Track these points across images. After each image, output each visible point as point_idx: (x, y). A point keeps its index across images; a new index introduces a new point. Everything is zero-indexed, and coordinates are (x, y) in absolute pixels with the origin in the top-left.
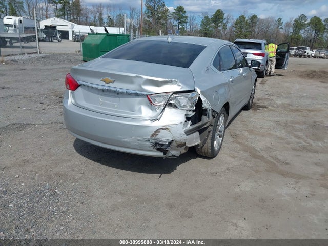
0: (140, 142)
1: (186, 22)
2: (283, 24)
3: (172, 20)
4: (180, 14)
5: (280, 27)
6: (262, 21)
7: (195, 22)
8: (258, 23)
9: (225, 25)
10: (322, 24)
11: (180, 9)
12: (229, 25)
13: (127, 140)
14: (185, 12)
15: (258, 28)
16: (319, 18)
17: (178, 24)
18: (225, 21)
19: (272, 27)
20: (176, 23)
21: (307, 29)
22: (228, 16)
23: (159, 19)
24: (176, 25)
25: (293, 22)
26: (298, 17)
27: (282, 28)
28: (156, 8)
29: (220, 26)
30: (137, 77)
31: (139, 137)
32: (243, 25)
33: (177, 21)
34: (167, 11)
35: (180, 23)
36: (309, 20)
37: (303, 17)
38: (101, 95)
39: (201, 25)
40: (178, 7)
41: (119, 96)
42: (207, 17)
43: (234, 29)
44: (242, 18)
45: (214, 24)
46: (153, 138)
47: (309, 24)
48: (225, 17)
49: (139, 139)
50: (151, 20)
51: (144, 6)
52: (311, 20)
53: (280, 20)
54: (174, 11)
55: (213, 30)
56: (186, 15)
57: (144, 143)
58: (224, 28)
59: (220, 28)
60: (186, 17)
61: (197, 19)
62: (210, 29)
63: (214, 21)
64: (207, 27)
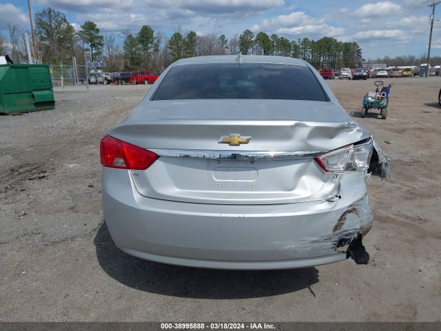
0: (315, 245)
1: (102, 45)
2: (228, 43)
3: (80, 43)
4: (90, 34)
5: (225, 46)
6: (202, 40)
7: (115, 44)
8: (198, 42)
9: (157, 46)
10: (269, 41)
11: (90, 27)
12: (162, 46)
13: (290, 245)
14: (98, 31)
15: (199, 48)
16: (265, 34)
17: (90, 48)
18: (155, 41)
19: (215, 46)
20: (87, 46)
21: (254, 47)
22: (159, 34)
23: (60, 41)
24: (88, 50)
25: (238, 39)
26: (243, 33)
27: (227, 47)
28: (53, 26)
29: (150, 47)
30: (296, 125)
31: (312, 236)
32: (180, 45)
33: (88, 43)
34: (70, 29)
35: (93, 45)
36: (256, 35)
37: (248, 33)
38: (214, 169)
39: (124, 48)
40: (86, 23)
41: (255, 165)
42: (131, 36)
43: (169, 51)
44: (177, 36)
45: (141, 46)
46: (337, 232)
47: (256, 41)
48: (155, 35)
49: (314, 239)
50: (47, 42)
51: (33, 22)
52: (257, 37)
53: (223, 37)
54: (82, 29)
55: (142, 53)
56: (100, 34)
57: (322, 244)
58: (157, 50)
59: (151, 50)
60: (101, 38)
61: (117, 40)
62: (137, 52)
63: (142, 42)
64: (134, 50)
